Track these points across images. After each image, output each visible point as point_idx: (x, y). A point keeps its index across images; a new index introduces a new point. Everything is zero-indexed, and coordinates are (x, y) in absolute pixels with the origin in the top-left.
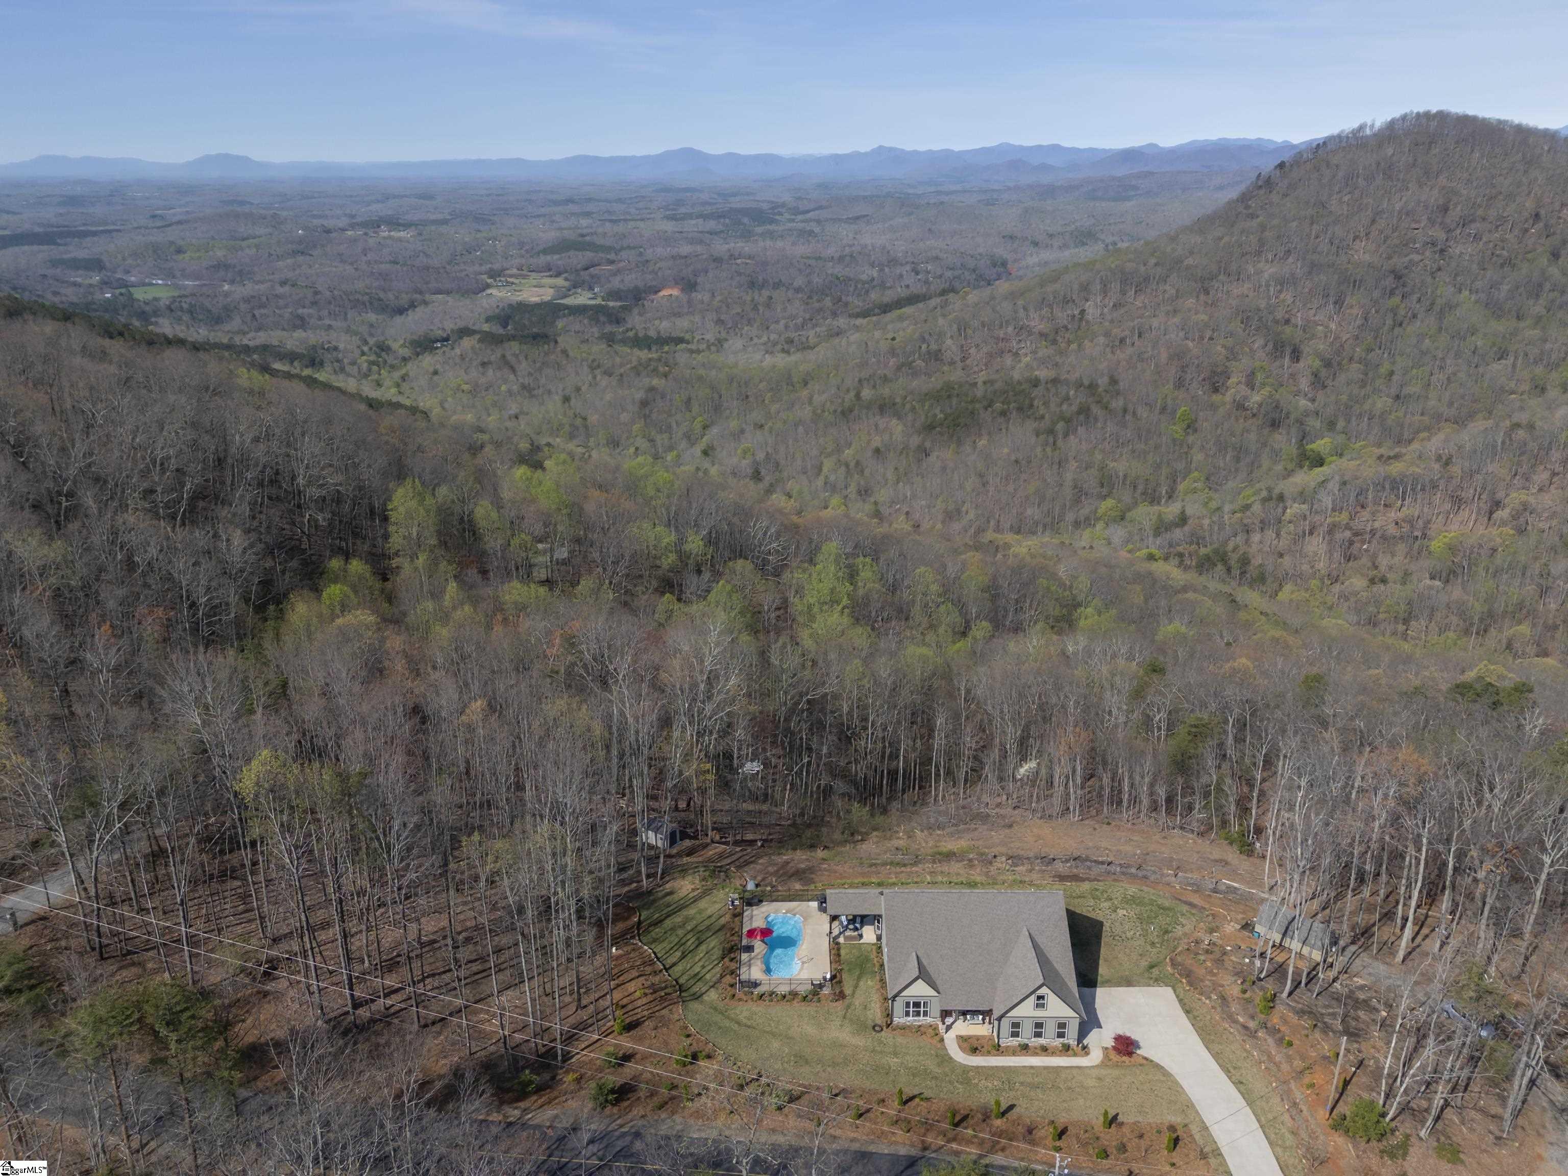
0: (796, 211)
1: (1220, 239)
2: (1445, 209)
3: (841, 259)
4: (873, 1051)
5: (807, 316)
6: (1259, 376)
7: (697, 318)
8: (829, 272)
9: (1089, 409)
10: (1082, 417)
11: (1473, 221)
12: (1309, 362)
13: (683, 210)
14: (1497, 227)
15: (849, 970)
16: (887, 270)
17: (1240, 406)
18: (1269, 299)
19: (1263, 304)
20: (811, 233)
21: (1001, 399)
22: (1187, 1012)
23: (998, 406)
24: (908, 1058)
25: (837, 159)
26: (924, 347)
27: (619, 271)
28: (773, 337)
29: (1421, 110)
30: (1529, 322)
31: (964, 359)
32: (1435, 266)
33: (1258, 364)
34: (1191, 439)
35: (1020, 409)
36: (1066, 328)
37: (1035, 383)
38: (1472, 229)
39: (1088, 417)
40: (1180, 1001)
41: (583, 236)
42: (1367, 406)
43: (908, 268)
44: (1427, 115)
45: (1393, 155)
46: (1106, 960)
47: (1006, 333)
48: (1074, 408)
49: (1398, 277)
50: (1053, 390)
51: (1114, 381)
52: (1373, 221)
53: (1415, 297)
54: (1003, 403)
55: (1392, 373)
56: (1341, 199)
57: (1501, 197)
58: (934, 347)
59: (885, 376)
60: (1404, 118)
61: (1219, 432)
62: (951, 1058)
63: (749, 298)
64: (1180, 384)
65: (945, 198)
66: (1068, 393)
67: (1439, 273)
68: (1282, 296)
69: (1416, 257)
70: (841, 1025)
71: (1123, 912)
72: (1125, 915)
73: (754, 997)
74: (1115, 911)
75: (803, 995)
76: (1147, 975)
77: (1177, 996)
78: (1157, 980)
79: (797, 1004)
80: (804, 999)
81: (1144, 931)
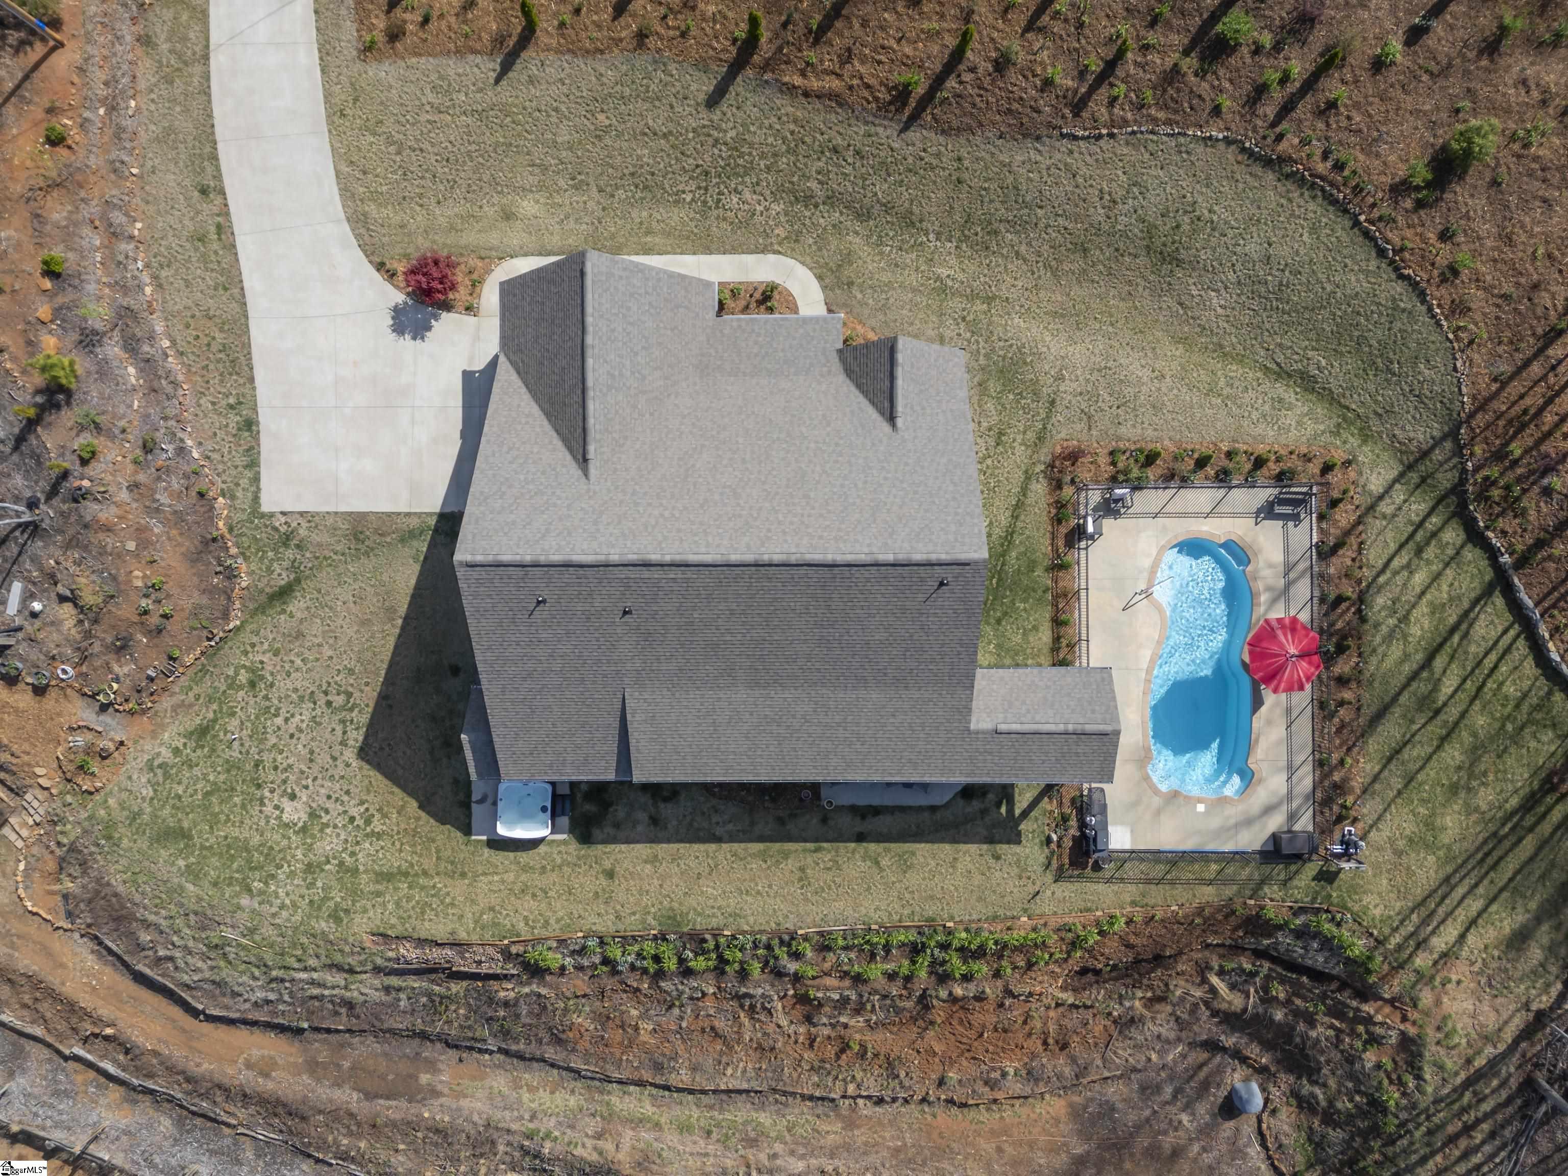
4: (989, 300)
15: (1032, 566)
22: (250, 425)
24: (913, 279)
40: (253, 464)
46: (391, 610)
62: (820, 278)
70: (1060, 378)
71: (294, 812)
72: (293, 797)
73: (1274, 468)
74: (313, 815)
75: (1152, 473)
76: (307, 559)
77: (256, 479)
78: (286, 539)
79: (1166, 445)
80: (1151, 459)
81: (258, 735)
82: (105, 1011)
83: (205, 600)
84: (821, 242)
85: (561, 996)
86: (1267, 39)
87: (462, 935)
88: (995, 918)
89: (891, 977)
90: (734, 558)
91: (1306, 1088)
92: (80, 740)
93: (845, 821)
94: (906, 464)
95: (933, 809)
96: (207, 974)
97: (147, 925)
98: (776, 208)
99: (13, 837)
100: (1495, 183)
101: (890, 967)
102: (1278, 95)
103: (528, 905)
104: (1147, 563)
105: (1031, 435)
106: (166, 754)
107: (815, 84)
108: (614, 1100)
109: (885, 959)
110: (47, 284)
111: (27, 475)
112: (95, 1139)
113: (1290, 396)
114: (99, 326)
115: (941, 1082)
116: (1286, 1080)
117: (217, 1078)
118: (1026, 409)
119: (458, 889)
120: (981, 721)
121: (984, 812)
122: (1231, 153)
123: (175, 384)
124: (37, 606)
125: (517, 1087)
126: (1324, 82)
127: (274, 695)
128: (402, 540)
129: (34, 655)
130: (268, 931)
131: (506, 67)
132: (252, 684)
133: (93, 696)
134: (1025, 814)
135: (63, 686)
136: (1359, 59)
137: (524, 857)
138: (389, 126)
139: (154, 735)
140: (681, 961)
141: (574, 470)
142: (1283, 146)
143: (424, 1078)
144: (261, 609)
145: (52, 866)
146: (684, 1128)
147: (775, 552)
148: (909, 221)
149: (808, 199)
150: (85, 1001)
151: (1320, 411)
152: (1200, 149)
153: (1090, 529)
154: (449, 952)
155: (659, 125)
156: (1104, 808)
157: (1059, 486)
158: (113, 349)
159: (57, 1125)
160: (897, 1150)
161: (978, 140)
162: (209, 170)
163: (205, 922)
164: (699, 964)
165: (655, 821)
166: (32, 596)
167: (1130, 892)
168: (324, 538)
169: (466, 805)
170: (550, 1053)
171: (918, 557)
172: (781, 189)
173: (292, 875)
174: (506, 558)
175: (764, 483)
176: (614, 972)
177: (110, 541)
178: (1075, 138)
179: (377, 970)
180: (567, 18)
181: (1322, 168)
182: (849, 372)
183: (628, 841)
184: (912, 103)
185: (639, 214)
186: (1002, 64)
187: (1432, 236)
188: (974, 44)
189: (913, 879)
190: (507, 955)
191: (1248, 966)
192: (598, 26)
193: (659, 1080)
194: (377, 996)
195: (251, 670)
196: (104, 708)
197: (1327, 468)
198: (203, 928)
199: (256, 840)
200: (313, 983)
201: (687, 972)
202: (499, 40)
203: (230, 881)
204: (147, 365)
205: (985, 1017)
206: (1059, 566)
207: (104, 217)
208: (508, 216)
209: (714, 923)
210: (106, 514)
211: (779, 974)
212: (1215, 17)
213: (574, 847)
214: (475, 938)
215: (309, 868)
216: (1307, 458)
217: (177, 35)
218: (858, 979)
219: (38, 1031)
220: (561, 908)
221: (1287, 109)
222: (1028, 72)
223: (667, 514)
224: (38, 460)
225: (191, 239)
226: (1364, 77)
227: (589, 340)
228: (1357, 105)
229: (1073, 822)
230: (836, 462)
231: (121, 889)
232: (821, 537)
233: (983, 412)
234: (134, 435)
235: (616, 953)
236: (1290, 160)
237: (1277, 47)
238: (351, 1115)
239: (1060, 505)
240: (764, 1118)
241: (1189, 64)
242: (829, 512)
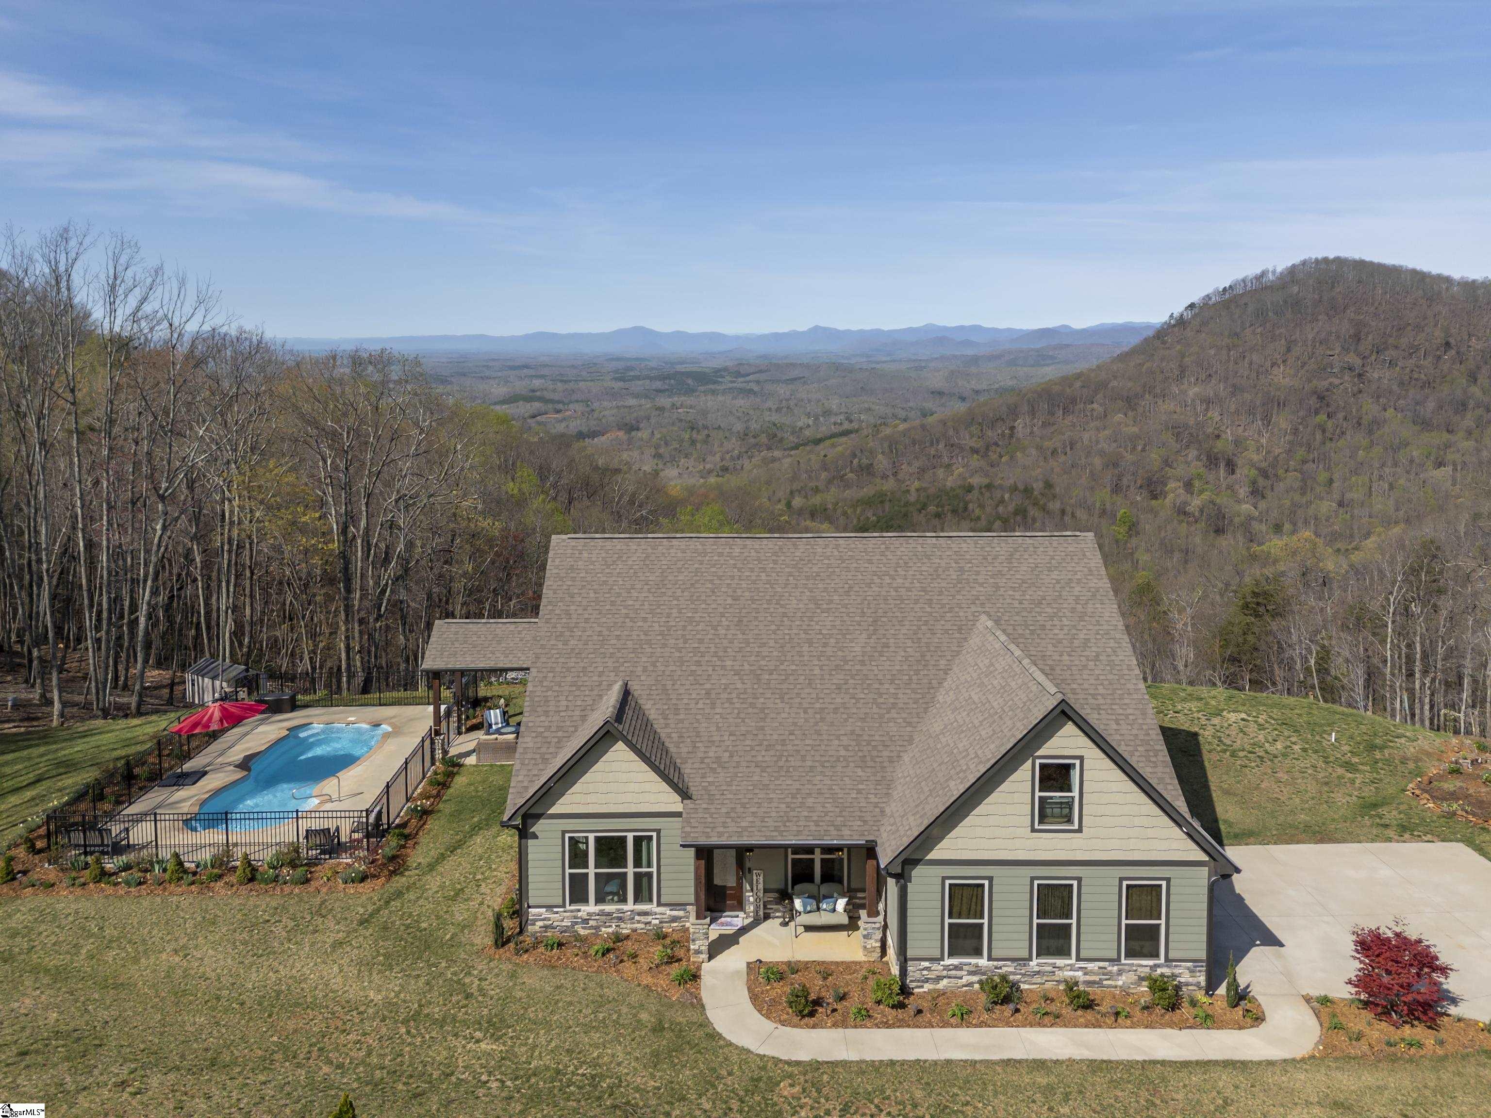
0: (738, 374)
1: (1141, 365)
2: (1357, 338)
3: (778, 410)
5: (744, 450)
6: (1197, 483)
7: (636, 454)
8: (767, 419)
9: (1025, 511)
10: (1019, 518)
11: (1386, 349)
12: (1244, 472)
13: (632, 373)
14: (1411, 354)
16: (821, 419)
17: (1182, 511)
18: (1197, 415)
19: (1192, 422)
20: (751, 391)
21: (935, 503)
23: (932, 508)
25: (776, 336)
26: (856, 461)
27: (564, 419)
28: (708, 466)
29: (1320, 256)
30: (1461, 434)
31: (895, 474)
32: (1355, 389)
33: (1194, 471)
34: (1134, 541)
35: (954, 511)
36: (996, 444)
37: (970, 489)
38: (1388, 355)
39: (1025, 517)
41: (533, 391)
42: (1311, 512)
43: (842, 417)
44: (1326, 260)
45: (1299, 292)
47: (937, 450)
48: (1011, 508)
49: (1321, 398)
50: (987, 494)
51: (1048, 485)
52: (1289, 350)
53: (1341, 415)
54: (937, 506)
55: (1331, 481)
56: (1254, 331)
57: (1410, 328)
58: (865, 461)
59: (817, 487)
60: (1304, 263)
61: (1163, 534)
62: (714, 1036)
63: (687, 436)
64: (1117, 489)
65: (878, 366)
66: (1003, 497)
67: (1360, 396)
68: (1209, 415)
69: (1337, 381)
94: (618, 637)
175: (784, 615)
223: (887, 580)
230: (701, 641)
232: (721, 554)
242: (711, 581)
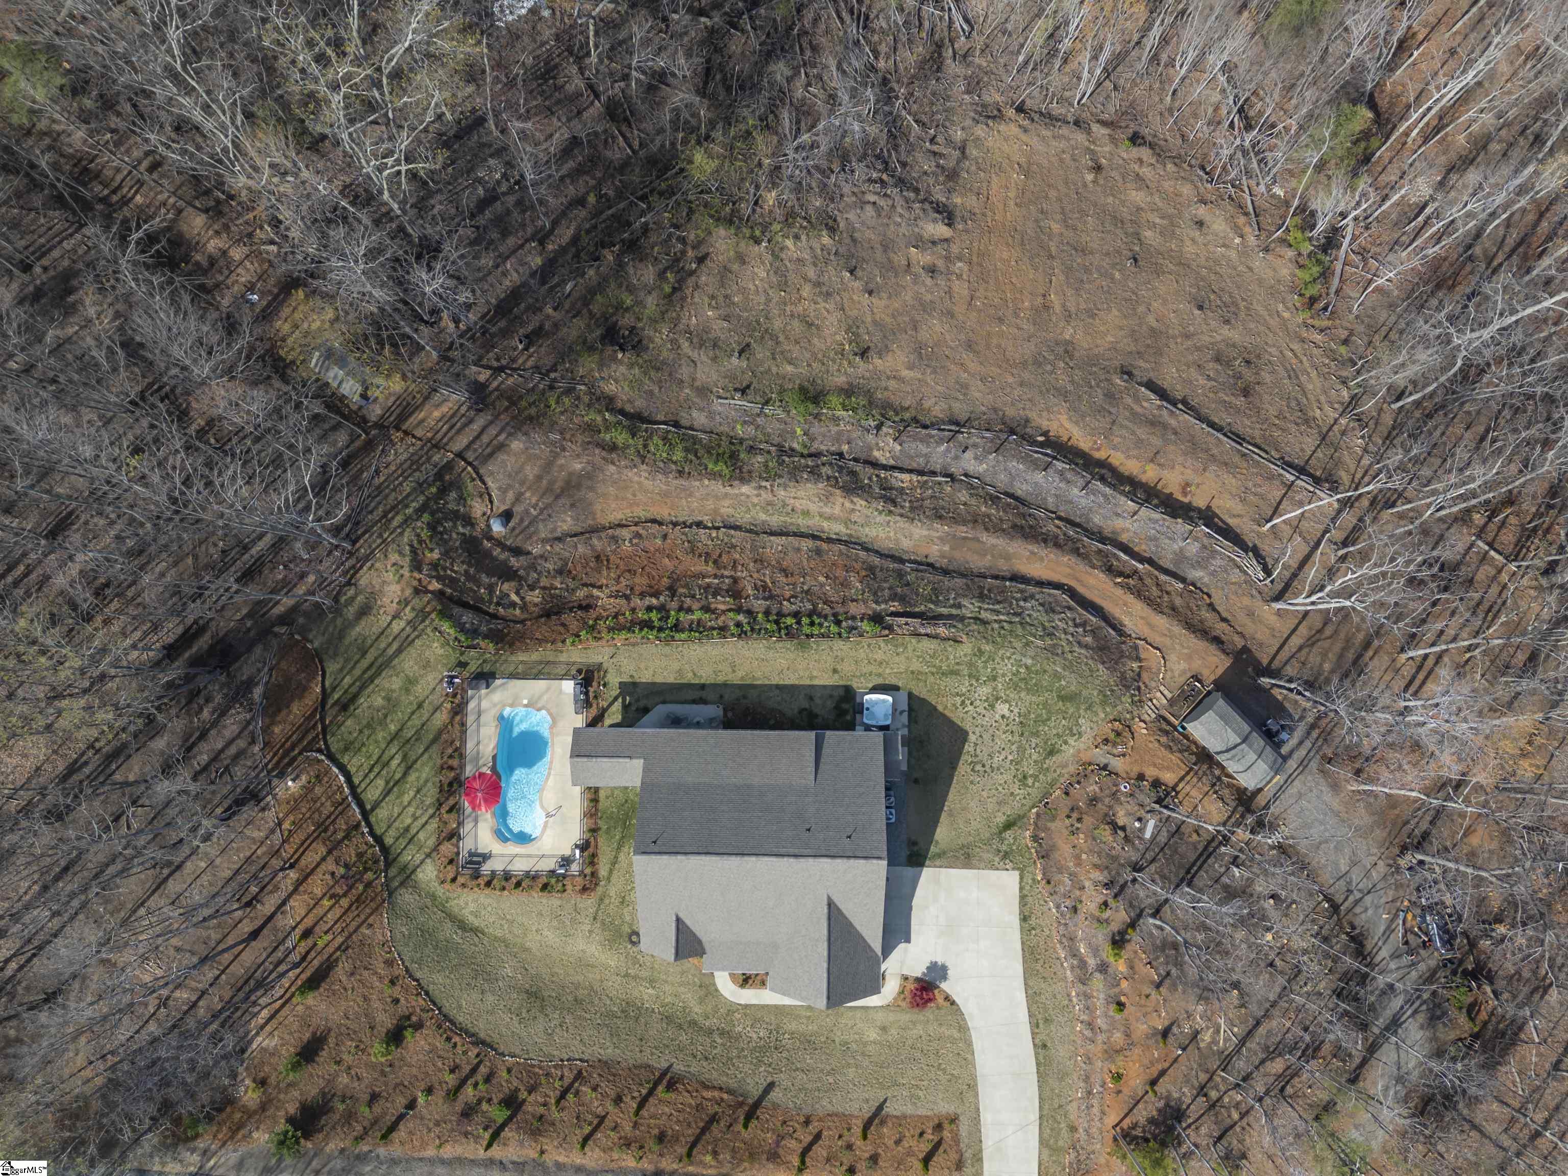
4: (627, 975)
15: (608, 831)
22: (1024, 919)
24: (667, 988)
40: (1023, 897)
46: (951, 815)
62: (717, 990)
70: (590, 932)
71: (1002, 708)
72: (1003, 717)
73: (481, 881)
74: (992, 706)
75: (544, 880)
76: (995, 843)
77: (1021, 889)
78: (1006, 856)
79: (536, 894)
80: (545, 887)
81: (1021, 750)
82: (1119, 592)
83: (1049, 824)
84: (716, 1010)
85: (865, 602)
86: (485, 1106)
87: (914, 641)
88: (634, 645)
89: (689, 610)
90: (753, 859)
91: (467, 531)
92: (1120, 749)
93: (711, 696)
95: (664, 702)
96: (1056, 617)
97: (1086, 647)
98: (740, 1029)
99: (1166, 692)
100: (372, 1028)
101: (690, 617)
102: (479, 1077)
103: (879, 655)
104: (548, 832)
105: (607, 901)
106: (1071, 741)
107: (716, 1094)
108: (844, 530)
109: (692, 622)
110: (1123, 999)
111: (1137, 896)
112: (1135, 513)
113: (471, 918)
114: (1097, 975)
115: (665, 537)
116: (477, 533)
117: (1059, 552)
118: (609, 915)
119: (916, 665)
120: (638, 763)
121: (638, 700)
122: (502, 1048)
123: (1061, 942)
124: (1137, 824)
125: (897, 540)
126: (457, 1083)
127: (1013, 772)
128: (944, 853)
129: (1142, 797)
130: (1018, 645)
131: (880, 1108)
132: (1025, 777)
133: (1111, 773)
134: (616, 699)
135: (1128, 779)
136: (440, 1094)
137: (880, 681)
138: (944, 1078)
139: (1079, 751)
140: (799, 623)
141: (836, 899)
142: (476, 1051)
143: (946, 548)
144: (1020, 817)
145: (1145, 675)
146: (806, 513)
147: (734, 861)
148: (669, 1019)
149: (722, 1033)
150: (1130, 598)
151: (456, 910)
152: (517, 1052)
153: (577, 852)
154: (923, 631)
155: (799, 1074)
156: (576, 702)
157: (593, 874)
158: (1092, 962)
159: (1157, 521)
160: (690, 495)
161: (631, 1062)
162: (1041, 1058)
163: (1052, 650)
164: (790, 621)
165: (811, 698)
166: (1140, 830)
167: (563, 658)
168: (986, 856)
169: (911, 709)
170: (877, 561)
171: (665, 857)
172: (737, 1039)
173: (1004, 675)
174: (862, 861)
176: (835, 615)
177: (1096, 860)
178: (581, 1060)
179: (962, 619)
180: (846, 1133)
181: (456, 1039)
182: (700, 942)
183: (825, 687)
184: (665, 1082)
185: (812, 1028)
186: (618, 1100)
187: (402, 1000)
188: (632, 1111)
189: (676, 666)
190: (890, 628)
191: (501, 609)
192: (829, 1128)
193: (819, 543)
194: (965, 602)
195: (1027, 785)
196: (1105, 768)
197: (454, 880)
198: (1054, 645)
199: (1023, 694)
200: (998, 612)
201: (796, 615)
202: (883, 1123)
203: (1037, 673)
204: (1074, 954)
205: (641, 582)
206: (594, 831)
207: (1095, 1034)
208: (884, 1029)
209: (781, 644)
210: (1098, 876)
211: (749, 613)
212: (510, 1119)
213: (855, 686)
214: (907, 638)
215: (994, 678)
216: (463, 885)
217: (1056, 1132)
218: (706, 609)
219: (1163, 577)
220: (862, 654)
221: (474, 1070)
222: (605, 1095)
224: (1131, 905)
225: (1052, 1021)
226: (437, 1086)
227: (825, 965)
228: (440, 1070)
229: (591, 695)
230: (705, 900)
231: (1101, 667)
233: (632, 914)
234: (1081, 916)
235: (834, 629)
236: (472, 1043)
237: (479, 1102)
238: (987, 529)
239: (592, 863)
240: (763, 517)
241: (523, 1095)
